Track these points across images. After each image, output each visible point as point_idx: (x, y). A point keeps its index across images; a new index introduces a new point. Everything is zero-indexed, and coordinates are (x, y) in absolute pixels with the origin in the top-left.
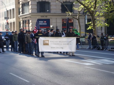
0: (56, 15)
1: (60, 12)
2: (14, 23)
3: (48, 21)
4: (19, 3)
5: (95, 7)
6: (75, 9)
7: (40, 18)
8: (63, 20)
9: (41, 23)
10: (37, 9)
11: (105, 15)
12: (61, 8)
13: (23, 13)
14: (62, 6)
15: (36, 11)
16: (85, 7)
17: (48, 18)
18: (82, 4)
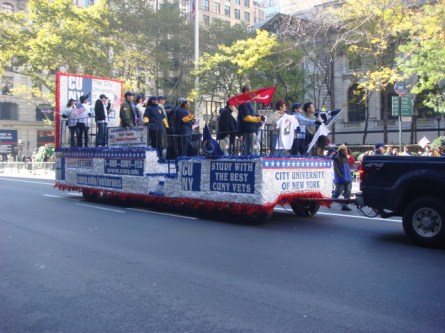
0: (26, 124)
1: (34, 119)
3: (14, 133)
7: (1, 128)
8: (39, 132)
9: (2, 136)
12: (35, 113)
14: (38, 110)
17: (14, 128)
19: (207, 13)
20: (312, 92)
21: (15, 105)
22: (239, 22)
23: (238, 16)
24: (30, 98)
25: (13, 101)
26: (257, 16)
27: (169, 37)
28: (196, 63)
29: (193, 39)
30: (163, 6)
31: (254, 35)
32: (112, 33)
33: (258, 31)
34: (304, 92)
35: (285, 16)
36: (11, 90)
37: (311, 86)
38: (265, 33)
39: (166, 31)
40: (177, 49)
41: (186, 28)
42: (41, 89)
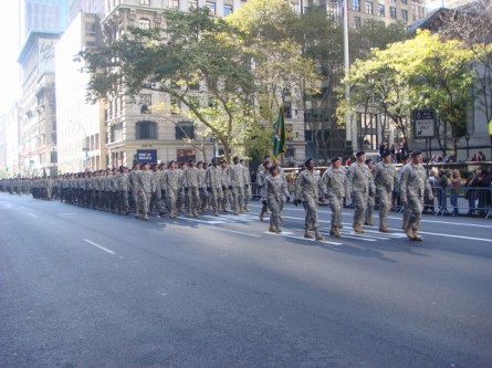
0: (166, 143)
1: (174, 138)
2: (98, 157)
3: (154, 153)
4: (106, 124)
5: (230, 130)
6: (198, 133)
7: (140, 148)
8: (179, 151)
9: (142, 157)
10: (136, 134)
11: (246, 144)
12: (174, 132)
13: (112, 141)
14: (177, 128)
15: (133, 137)
16: (214, 130)
17: (154, 148)
18: (208, 125)
19: (358, 14)
20: (482, 98)
21: (154, 124)
22: (394, 21)
23: (393, 15)
24: (169, 115)
25: (152, 119)
26: (417, 13)
27: (316, 43)
28: (346, 70)
29: (343, 44)
30: (308, 9)
31: (412, 35)
32: (253, 43)
33: (419, 31)
34: (474, 98)
35: (448, 10)
36: (149, 108)
37: (483, 91)
38: (427, 31)
39: (311, 36)
40: (325, 56)
41: (334, 31)
42: (180, 107)
